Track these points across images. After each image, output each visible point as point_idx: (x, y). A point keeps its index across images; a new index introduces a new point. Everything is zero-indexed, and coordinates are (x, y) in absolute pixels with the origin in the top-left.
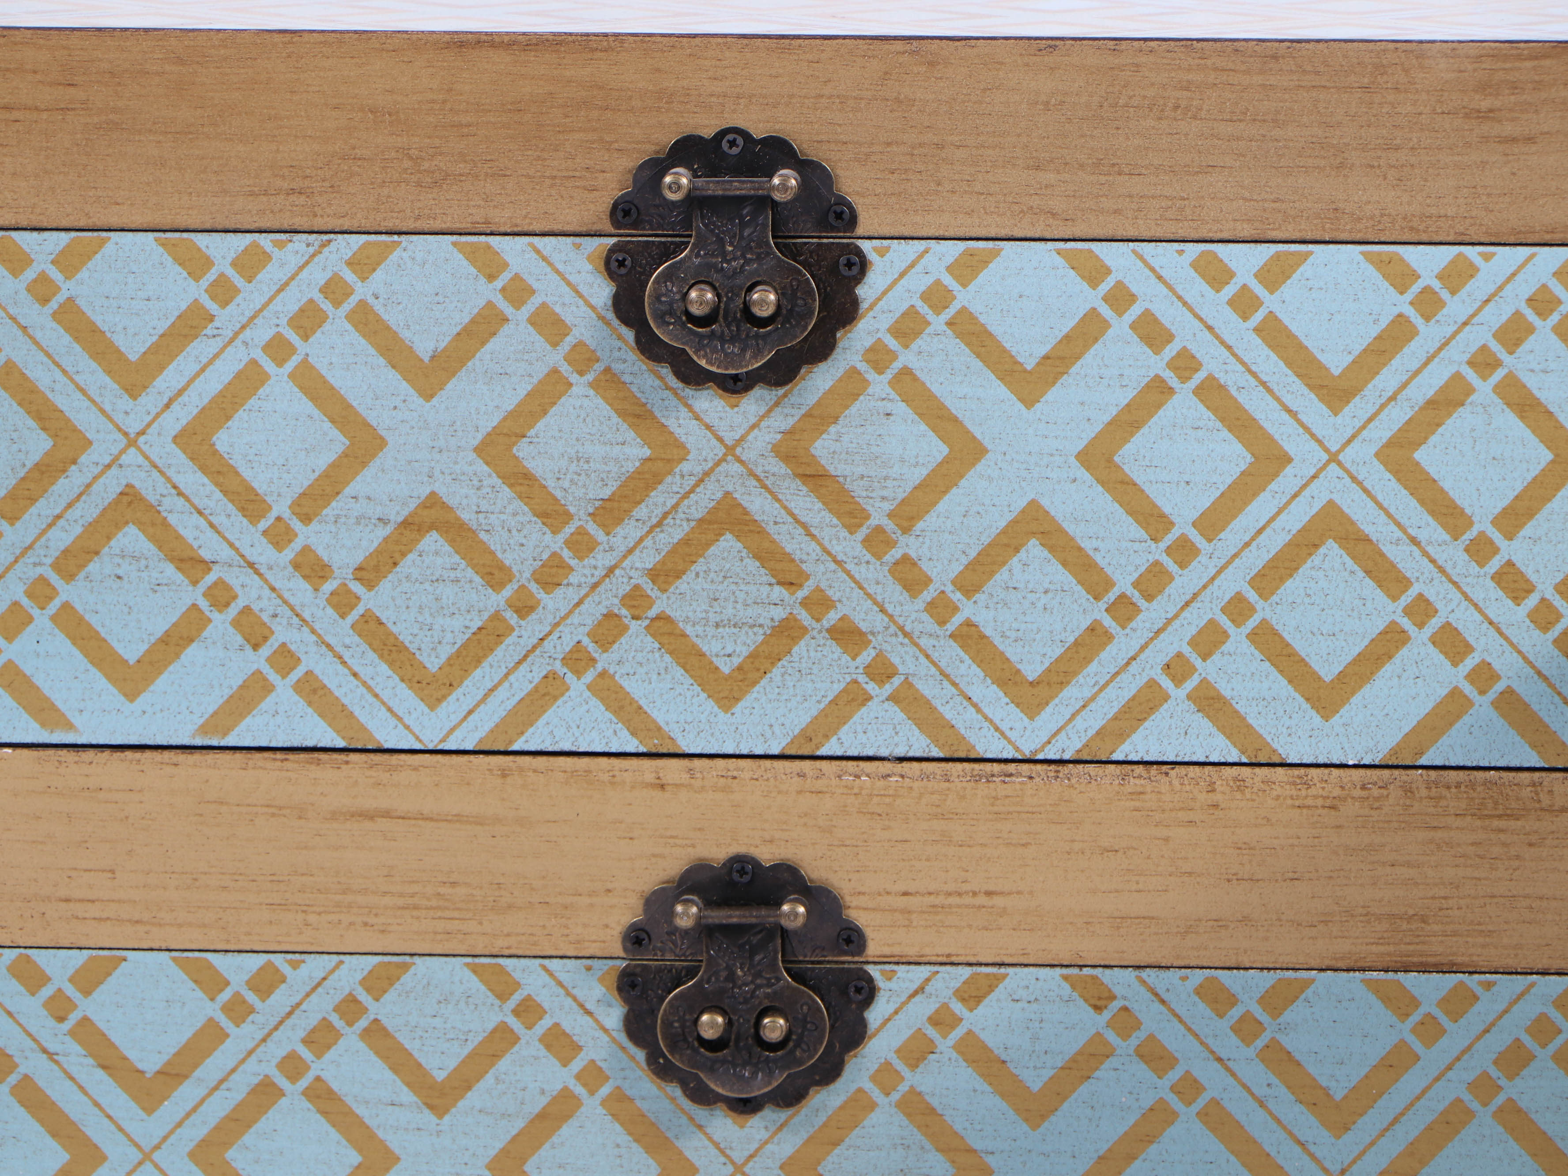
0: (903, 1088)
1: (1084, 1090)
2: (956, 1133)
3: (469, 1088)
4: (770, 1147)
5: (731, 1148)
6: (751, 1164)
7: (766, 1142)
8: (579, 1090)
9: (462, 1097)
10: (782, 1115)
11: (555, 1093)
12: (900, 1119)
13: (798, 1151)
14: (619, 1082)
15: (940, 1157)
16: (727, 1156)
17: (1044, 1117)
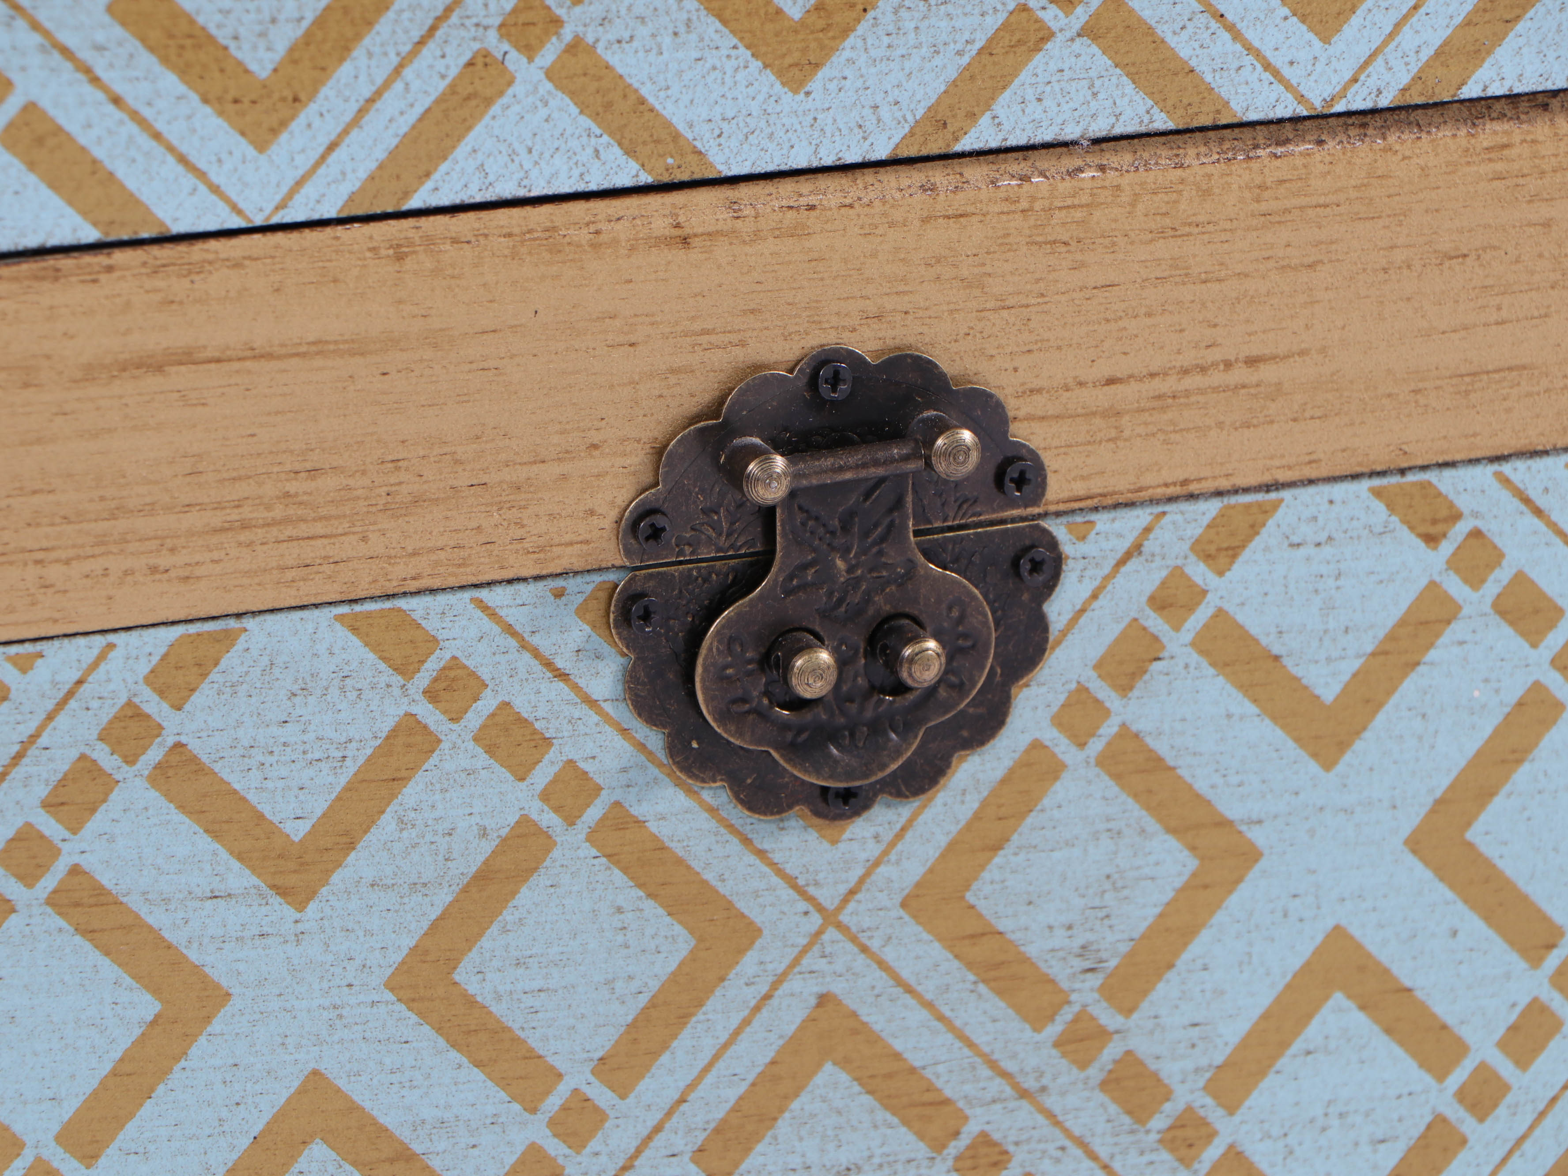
0: (1109, 729)
1: (1410, 687)
2: (1198, 796)
3: (351, 846)
4: (883, 870)
5: (817, 884)
6: (851, 906)
7: (877, 863)
8: (548, 819)
9: (339, 865)
10: (904, 811)
11: (504, 832)
12: (1106, 785)
13: (931, 871)
14: (617, 796)
15: (1172, 842)
16: (810, 899)
17: (1343, 746)
